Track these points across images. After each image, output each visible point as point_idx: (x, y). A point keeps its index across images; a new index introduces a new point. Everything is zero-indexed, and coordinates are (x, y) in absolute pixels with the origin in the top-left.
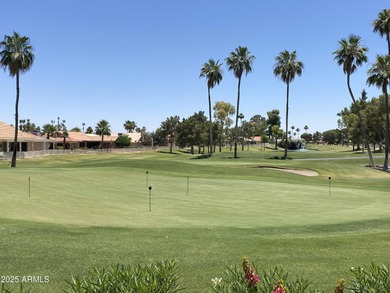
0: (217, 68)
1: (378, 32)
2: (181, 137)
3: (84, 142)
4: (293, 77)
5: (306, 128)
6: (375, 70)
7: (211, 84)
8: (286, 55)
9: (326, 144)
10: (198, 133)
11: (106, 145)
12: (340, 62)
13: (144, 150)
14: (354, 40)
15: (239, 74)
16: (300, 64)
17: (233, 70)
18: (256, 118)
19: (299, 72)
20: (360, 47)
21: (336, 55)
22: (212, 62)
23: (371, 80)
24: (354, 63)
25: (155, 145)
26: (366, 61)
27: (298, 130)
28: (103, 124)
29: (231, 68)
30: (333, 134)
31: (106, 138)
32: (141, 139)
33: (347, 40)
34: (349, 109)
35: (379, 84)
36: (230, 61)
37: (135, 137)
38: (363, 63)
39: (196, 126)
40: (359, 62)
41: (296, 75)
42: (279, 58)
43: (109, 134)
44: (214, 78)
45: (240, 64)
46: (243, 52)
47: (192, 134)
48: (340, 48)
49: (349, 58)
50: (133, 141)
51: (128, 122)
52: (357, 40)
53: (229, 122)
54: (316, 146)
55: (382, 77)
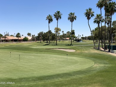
0: (51, 17)
1: (98, 7)
2: (43, 38)
3: (13, 39)
4: (73, 20)
5: (83, 35)
6: (96, 19)
7: (49, 22)
8: (71, 14)
9: (88, 40)
10: (49, 37)
11: (20, 41)
12: (86, 16)
13: (32, 42)
14: (90, 10)
15: (57, 19)
16: (75, 16)
17: (56, 18)
18: (68, 32)
19: (75, 19)
20: (92, 12)
21: (85, 14)
22: (50, 15)
23: (95, 22)
24: (90, 16)
25: (36, 40)
26: (94, 16)
27: (80, 36)
28: (19, 34)
29: (55, 17)
30: (90, 37)
31: (19, 38)
32: (32, 39)
33: (88, 9)
34: (94, 30)
35: (97, 23)
36: (55, 15)
37: (30, 38)
38: (93, 16)
39: (48, 35)
40: (92, 16)
41: (74, 20)
42: (69, 15)
43: (20, 37)
44: (50, 20)
45: (58, 16)
46: (59, 12)
47: (47, 37)
48: (86, 12)
49: (89, 15)
50: (29, 39)
51: (29, 33)
52: (91, 10)
53: (59, 33)
54: (85, 41)
55: (98, 21)
